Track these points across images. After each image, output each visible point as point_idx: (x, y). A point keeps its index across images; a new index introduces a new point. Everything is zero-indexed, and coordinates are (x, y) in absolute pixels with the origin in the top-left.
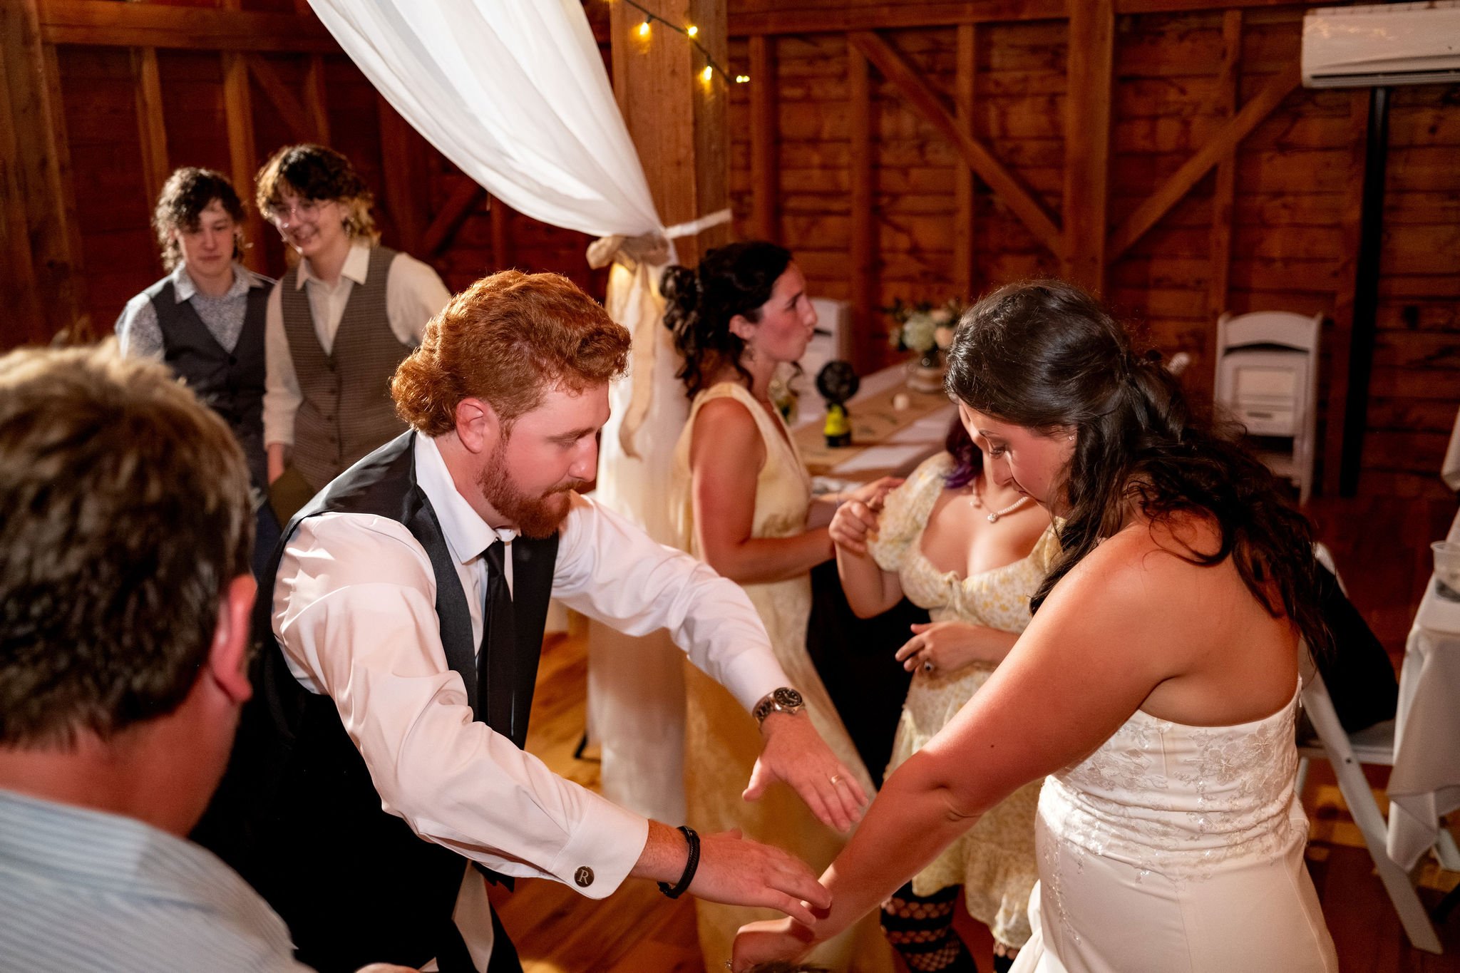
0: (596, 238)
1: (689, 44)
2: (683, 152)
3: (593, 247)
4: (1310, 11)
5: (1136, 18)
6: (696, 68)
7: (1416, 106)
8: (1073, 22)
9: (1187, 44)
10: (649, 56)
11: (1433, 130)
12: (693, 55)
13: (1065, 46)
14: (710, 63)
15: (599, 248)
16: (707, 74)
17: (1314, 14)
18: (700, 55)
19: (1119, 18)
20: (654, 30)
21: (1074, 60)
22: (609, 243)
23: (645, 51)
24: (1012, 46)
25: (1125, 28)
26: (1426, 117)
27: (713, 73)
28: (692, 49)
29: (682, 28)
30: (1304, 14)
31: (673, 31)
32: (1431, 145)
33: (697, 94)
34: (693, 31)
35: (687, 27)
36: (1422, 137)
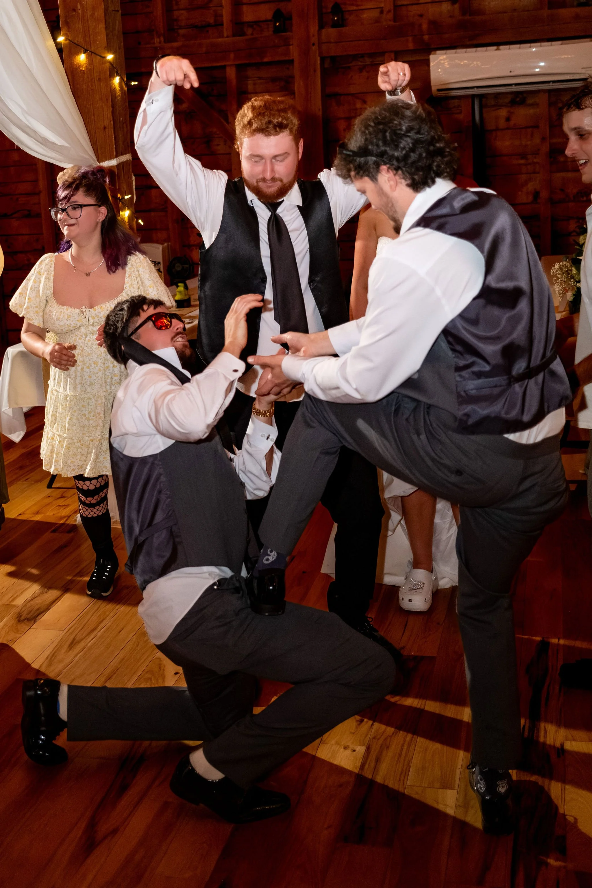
0: (62, 169)
1: (108, 64)
2: (106, 122)
3: (61, 174)
4: (433, 52)
5: (333, 59)
6: (112, 76)
7: (498, 106)
8: (296, 64)
9: (364, 74)
10: (85, 72)
11: (508, 119)
12: (110, 70)
13: (293, 77)
14: (118, 75)
15: (64, 174)
16: (117, 80)
17: (435, 54)
18: (113, 70)
19: (323, 59)
20: (88, 57)
21: (298, 85)
22: (70, 171)
23: (83, 69)
24: (260, 78)
25: (326, 65)
26: (503, 113)
27: (120, 79)
28: (109, 67)
29: (103, 55)
30: (430, 54)
31: (98, 58)
32: (508, 128)
33: (113, 91)
34: (110, 57)
35: (105, 55)
36: (502, 123)
